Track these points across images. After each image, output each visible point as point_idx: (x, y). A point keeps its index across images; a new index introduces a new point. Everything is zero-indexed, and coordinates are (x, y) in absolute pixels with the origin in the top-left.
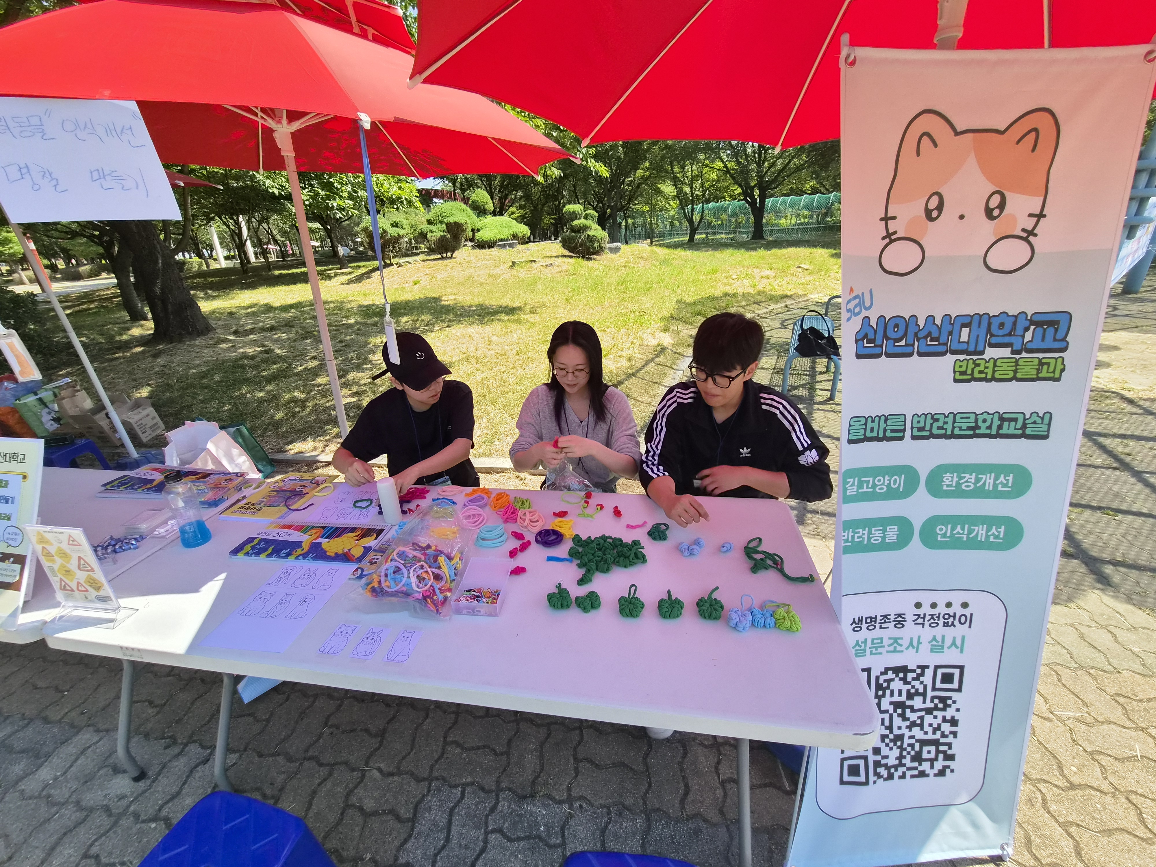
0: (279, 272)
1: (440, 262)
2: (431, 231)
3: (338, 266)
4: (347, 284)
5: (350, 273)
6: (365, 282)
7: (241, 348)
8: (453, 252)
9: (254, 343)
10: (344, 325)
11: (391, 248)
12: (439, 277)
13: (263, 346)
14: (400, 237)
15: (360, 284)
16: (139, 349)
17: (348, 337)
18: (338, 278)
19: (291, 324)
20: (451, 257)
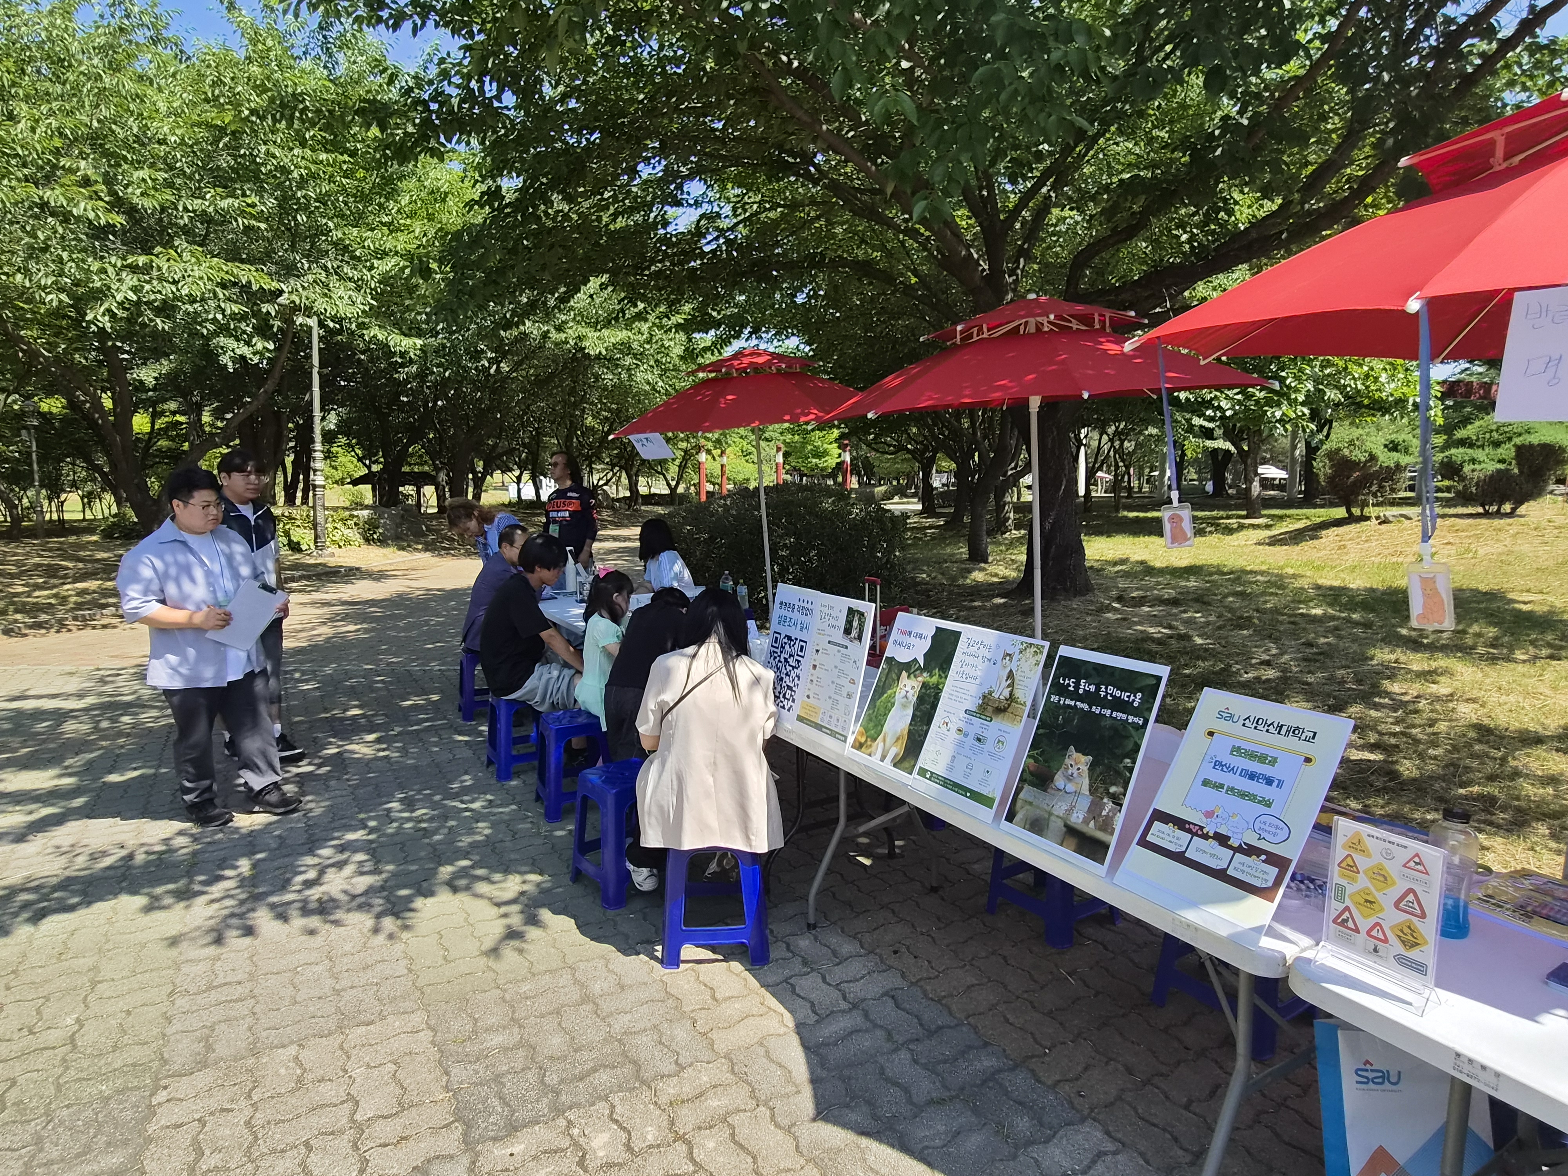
0: (1135, 514)
1: (1484, 521)
2: (1473, 461)
3: (1244, 513)
4: (1269, 544)
5: (1268, 527)
6: (1307, 546)
7: (1136, 623)
8: (1519, 503)
9: (1153, 620)
10: (1302, 614)
11: (1374, 488)
12: (1481, 552)
13: (1170, 627)
14: (1398, 468)
15: (1297, 548)
16: (1000, 601)
17: (1322, 640)
18: (1244, 532)
19: (1206, 599)
20: (1511, 514)
